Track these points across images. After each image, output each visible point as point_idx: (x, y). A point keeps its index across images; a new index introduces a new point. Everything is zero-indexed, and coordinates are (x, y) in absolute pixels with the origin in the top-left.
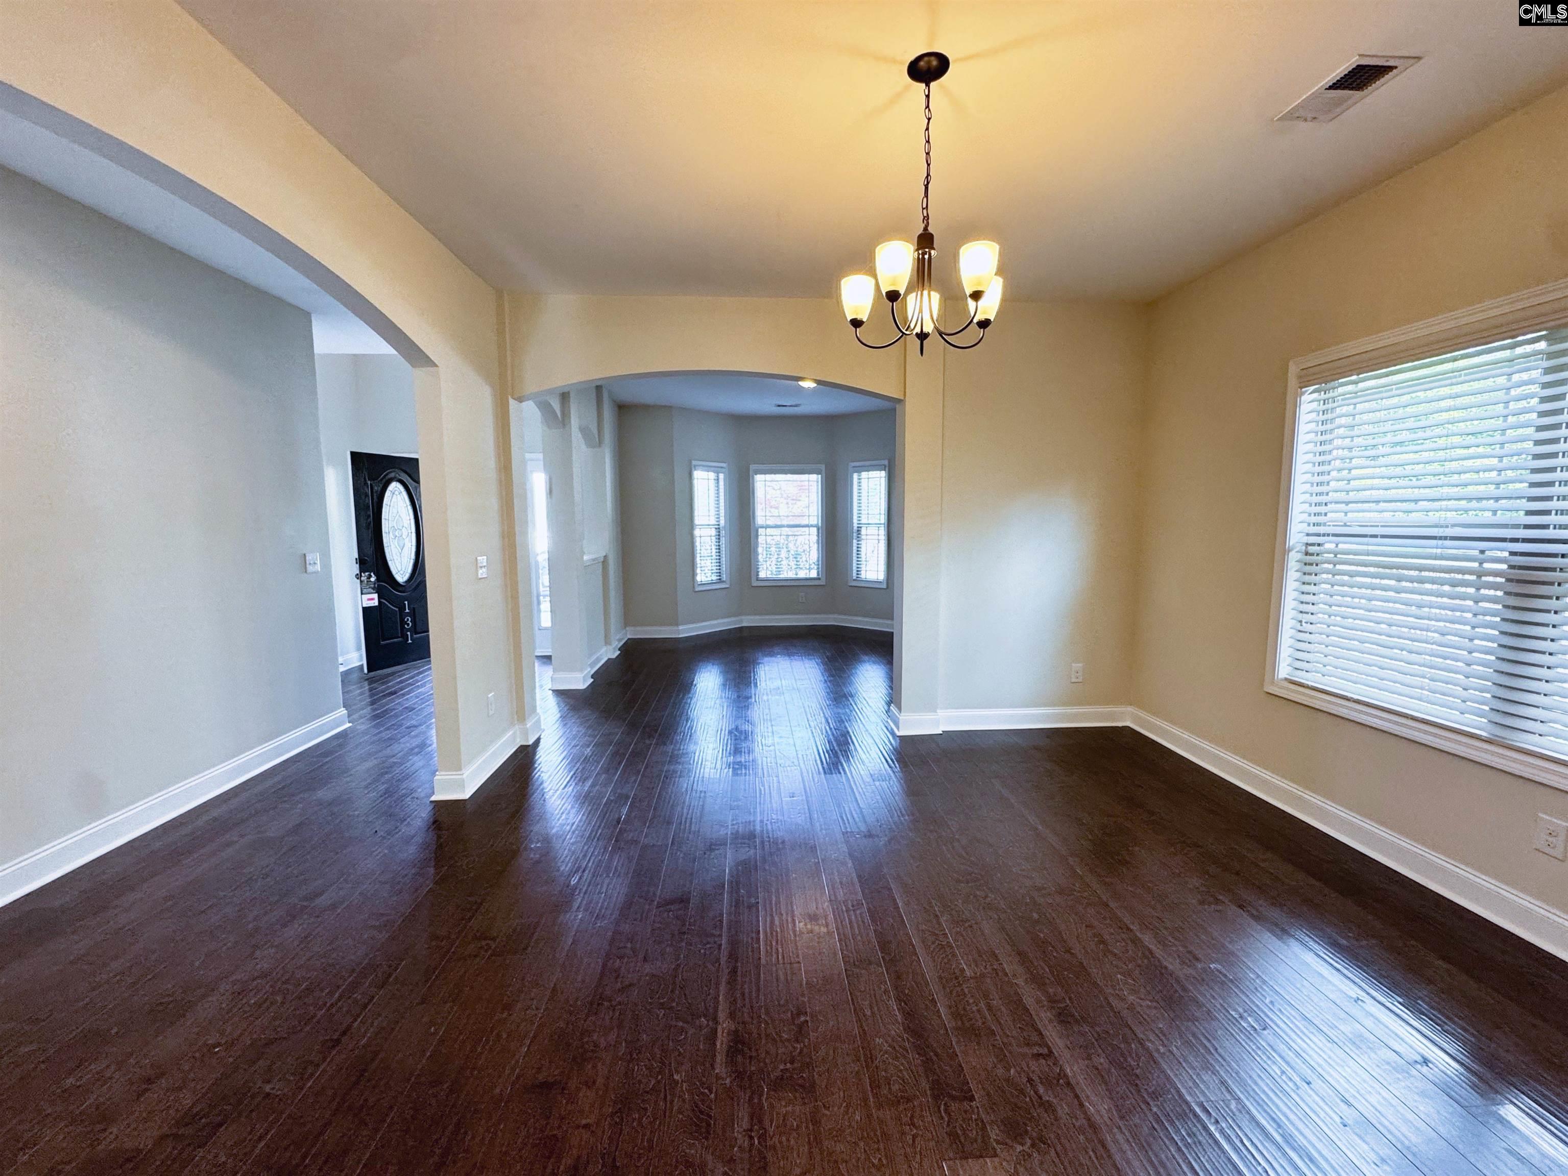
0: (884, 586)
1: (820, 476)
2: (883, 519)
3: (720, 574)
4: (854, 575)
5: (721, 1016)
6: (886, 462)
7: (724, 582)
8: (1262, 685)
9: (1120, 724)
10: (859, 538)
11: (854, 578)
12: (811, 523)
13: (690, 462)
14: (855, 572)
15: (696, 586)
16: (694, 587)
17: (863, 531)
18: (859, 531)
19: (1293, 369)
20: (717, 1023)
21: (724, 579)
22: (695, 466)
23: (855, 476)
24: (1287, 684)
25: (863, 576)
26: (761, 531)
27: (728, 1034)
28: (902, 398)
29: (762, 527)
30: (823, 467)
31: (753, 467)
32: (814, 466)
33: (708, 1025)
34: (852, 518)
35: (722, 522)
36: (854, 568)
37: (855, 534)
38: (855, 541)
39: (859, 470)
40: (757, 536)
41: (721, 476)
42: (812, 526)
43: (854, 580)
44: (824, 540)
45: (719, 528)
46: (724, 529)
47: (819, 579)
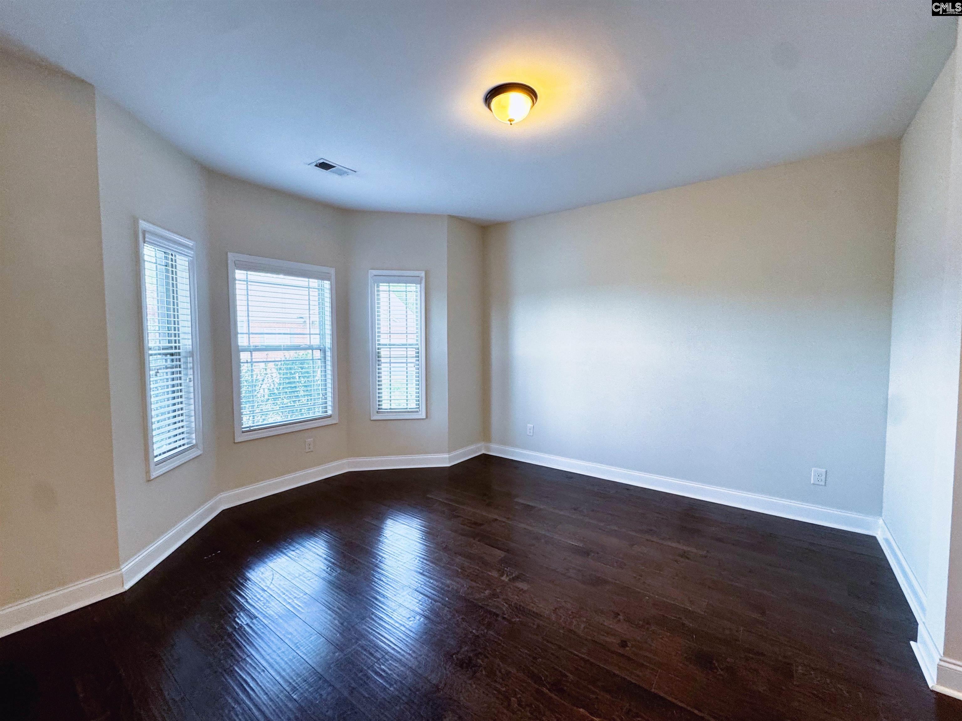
0: (422, 416)
1: (327, 282)
4: (376, 406)
6: (423, 274)
10: (380, 363)
11: (376, 410)
12: (311, 344)
13: (135, 222)
14: (376, 403)
18: (379, 353)
22: (143, 234)
26: (243, 357)
30: (332, 271)
32: (319, 267)
34: (371, 339)
35: (188, 342)
36: (376, 398)
40: (239, 363)
41: (182, 262)
42: (316, 348)
43: (375, 413)
45: (179, 354)
46: (191, 354)
47: (330, 416)
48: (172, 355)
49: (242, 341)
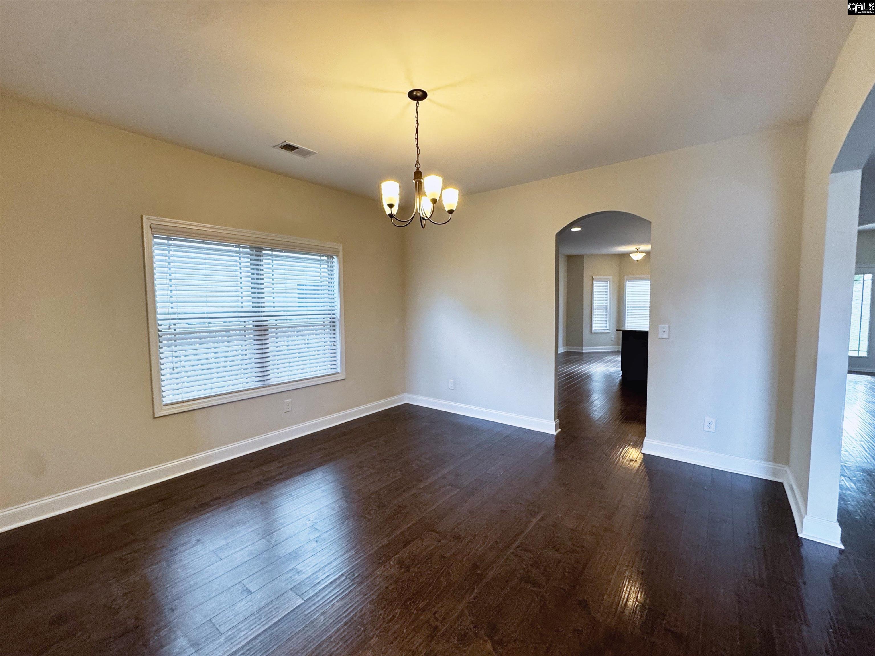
24: (170, 406)
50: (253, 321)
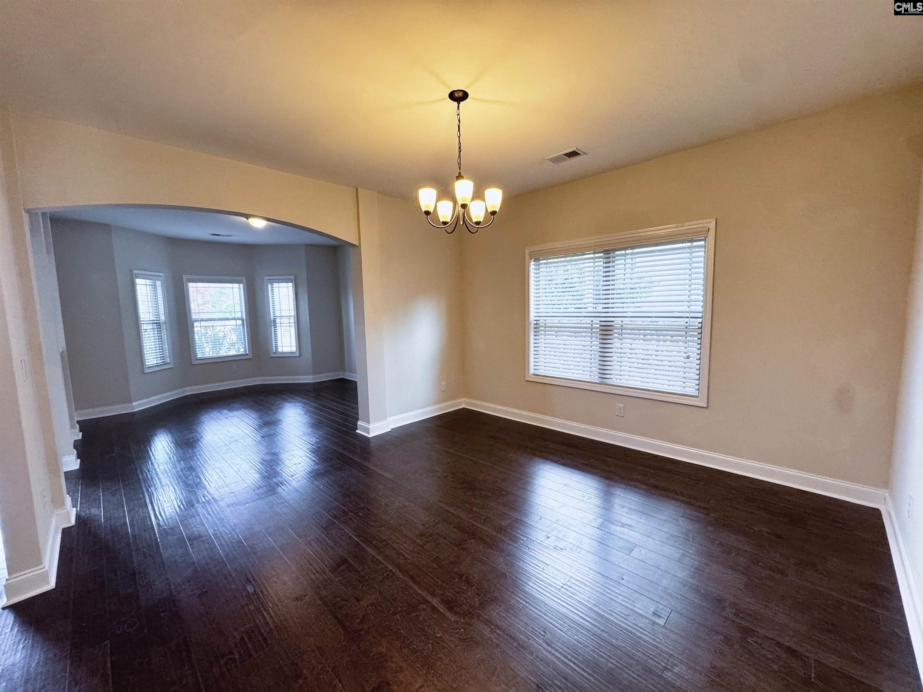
0: (298, 355)
1: (242, 285)
2: (293, 313)
3: (163, 358)
4: (274, 349)
5: (429, 598)
6: (293, 277)
7: (168, 363)
8: (525, 378)
9: (461, 407)
10: (275, 326)
11: (274, 352)
12: (237, 317)
13: (131, 271)
14: (274, 348)
15: (145, 369)
16: (143, 370)
17: (278, 321)
18: (275, 321)
19: (527, 252)
20: (430, 602)
21: (168, 361)
22: (136, 274)
23: (269, 286)
24: (533, 376)
25: (280, 350)
26: (196, 324)
27: (441, 604)
28: (358, 244)
29: (197, 321)
30: (244, 279)
31: (185, 277)
32: (237, 278)
33: (427, 606)
34: (269, 314)
35: (162, 318)
36: (274, 345)
37: (272, 323)
38: (273, 328)
39: (272, 281)
40: (193, 327)
41: (158, 283)
42: (238, 319)
43: (274, 353)
44: (249, 330)
45: (160, 323)
46: (165, 323)
47: (247, 355)
48: (157, 323)
49: (194, 317)
50: (600, 321)
